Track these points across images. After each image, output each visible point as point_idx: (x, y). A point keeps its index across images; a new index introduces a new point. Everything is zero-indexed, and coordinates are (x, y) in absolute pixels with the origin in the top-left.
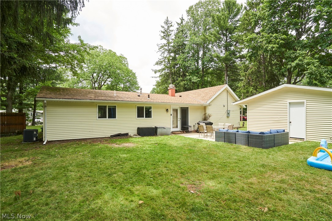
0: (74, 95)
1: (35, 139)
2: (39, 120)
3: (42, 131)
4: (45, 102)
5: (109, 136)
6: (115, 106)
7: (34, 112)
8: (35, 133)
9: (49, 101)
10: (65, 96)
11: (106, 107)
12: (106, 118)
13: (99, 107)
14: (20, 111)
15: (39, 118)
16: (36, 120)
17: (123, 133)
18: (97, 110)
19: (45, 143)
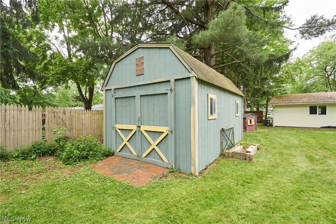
0: (291, 100)
1: (269, 125)
2: (270, 116)
3: (272, 122)
4: (274, 105)
5: (320, 127)
6: (326, 106)
7: (267, 109)
8: (269, 121)
9: (276, 105)
10: (285, 101)
11: (317, 106)
12: (317, 114)
13: (310, 106)
14: (258, 109)
15: (270, 114)
16: (268, 116)
17: (333, 126)
18: (309, 109)
19: (274, 127)
